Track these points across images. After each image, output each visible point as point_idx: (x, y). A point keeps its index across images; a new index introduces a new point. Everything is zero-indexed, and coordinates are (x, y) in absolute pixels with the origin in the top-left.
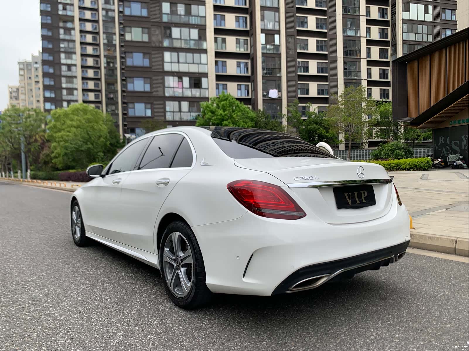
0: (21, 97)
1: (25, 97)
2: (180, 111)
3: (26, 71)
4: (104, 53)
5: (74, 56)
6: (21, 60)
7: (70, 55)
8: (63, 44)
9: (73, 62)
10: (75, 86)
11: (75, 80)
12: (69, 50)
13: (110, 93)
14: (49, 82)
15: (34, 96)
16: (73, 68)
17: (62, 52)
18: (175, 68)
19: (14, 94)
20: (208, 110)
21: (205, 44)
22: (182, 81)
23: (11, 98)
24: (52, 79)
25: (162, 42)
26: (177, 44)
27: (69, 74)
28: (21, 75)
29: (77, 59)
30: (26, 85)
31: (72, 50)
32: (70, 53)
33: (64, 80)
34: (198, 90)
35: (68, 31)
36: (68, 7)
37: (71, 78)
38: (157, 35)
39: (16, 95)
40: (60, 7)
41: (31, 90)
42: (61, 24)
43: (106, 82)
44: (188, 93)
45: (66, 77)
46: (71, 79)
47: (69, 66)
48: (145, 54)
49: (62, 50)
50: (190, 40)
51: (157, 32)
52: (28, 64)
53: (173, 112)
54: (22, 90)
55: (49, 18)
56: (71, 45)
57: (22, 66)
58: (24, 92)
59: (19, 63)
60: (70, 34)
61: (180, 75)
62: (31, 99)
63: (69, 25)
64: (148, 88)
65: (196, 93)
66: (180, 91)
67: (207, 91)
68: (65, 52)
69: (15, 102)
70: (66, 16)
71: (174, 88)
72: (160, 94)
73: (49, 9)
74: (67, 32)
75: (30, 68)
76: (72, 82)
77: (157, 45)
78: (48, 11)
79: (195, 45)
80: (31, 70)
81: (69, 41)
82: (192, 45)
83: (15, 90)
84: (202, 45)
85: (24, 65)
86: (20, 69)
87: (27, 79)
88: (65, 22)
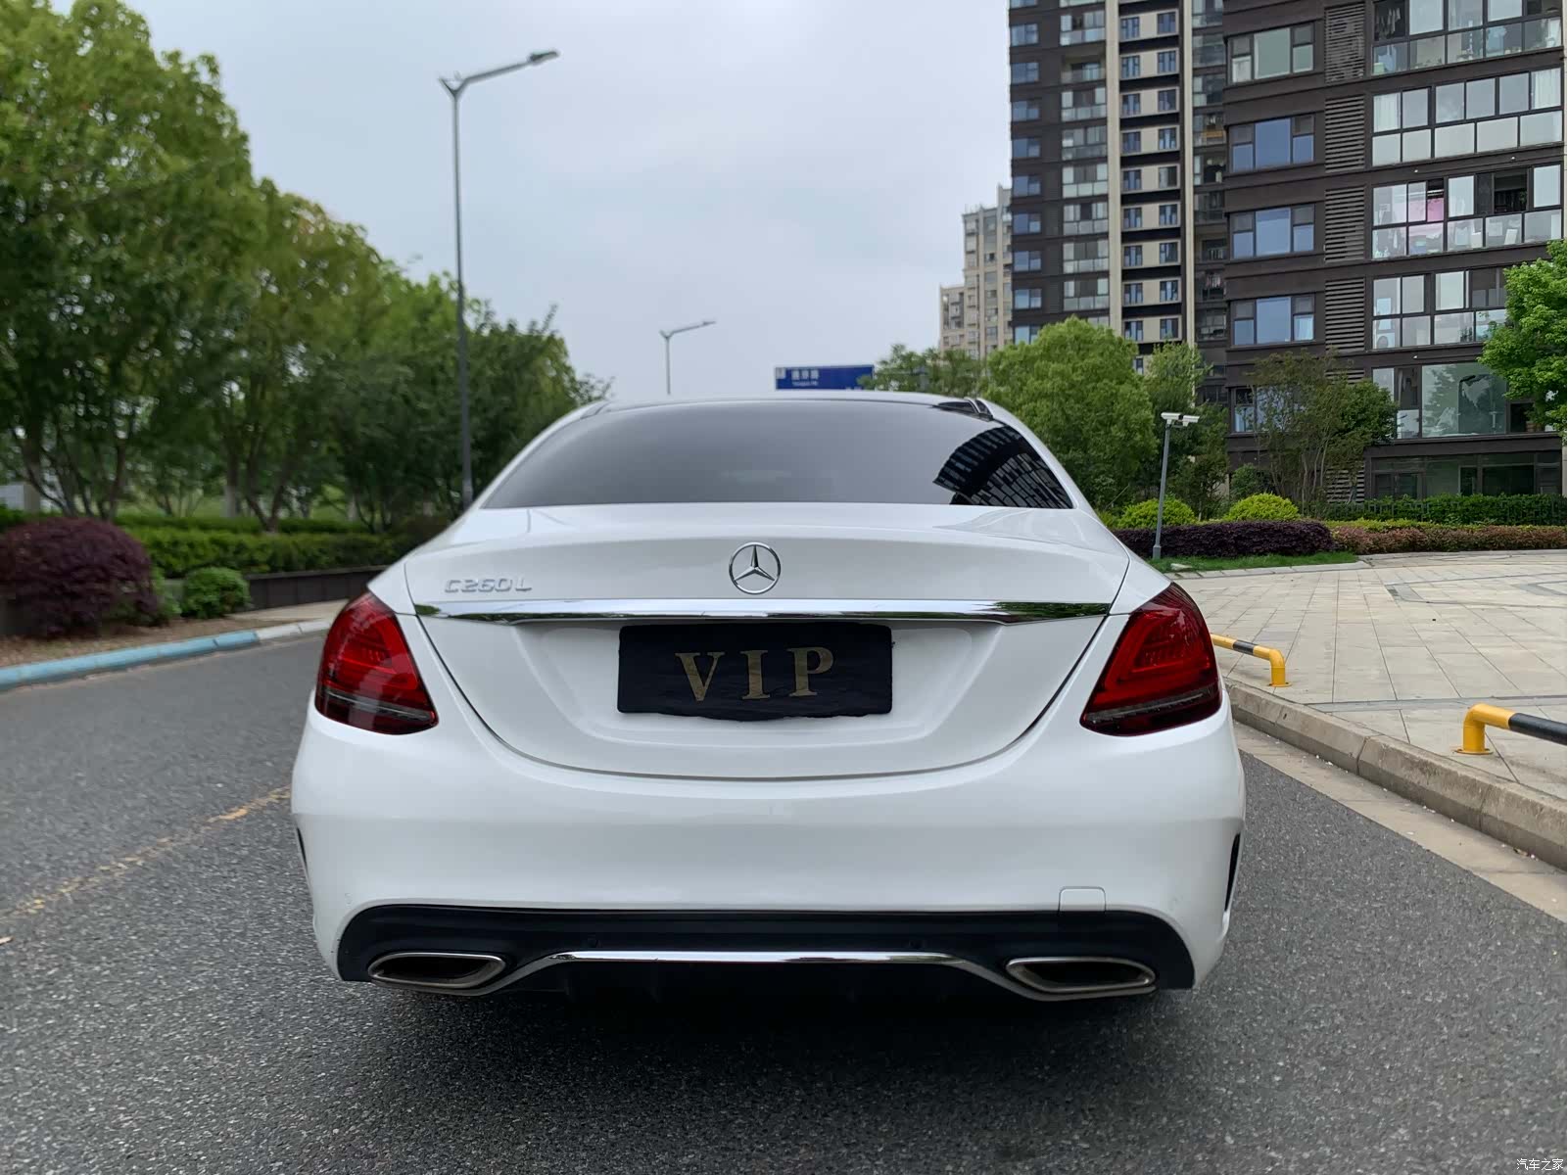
0: (970, 316)
1: (979, 315)
2: (1430, 309)
3: (981, 237)
4: (1194, 142)
5: (1101, 170)
6: (973, 208)
7: (1090, 169)
8: (1071, 136)
9: (1099, 189)
10: (1101, 265)
11: (1101, 243)
12: (1089, 153)
13: (1211, 273)
14: (1028, 262)
15: (1001, 312)
16: (1099, 209)
17: (1068, 163)
18: (1417, 148)
19: (954, 311)
20: (1535, 297)
21: (1553, 26)
22: (1445, 196)
23: (946, 323)
24: (1038, 253)
25: (1365, 63)
26: (1428, 57)
27: (1085, 228)
28: (969, 253)
29: (1109, 178)
30: (982, 279)
31: (1096, 152)
32: (1088, 162)
33: (1069, 250)
34: (1514, 220)
35: (1085, 91)
36: (1088, 16)
37: (1089, 242)
38: (1350, 38)
39: (958, 313)
40: (1066, 22)
41: (994, 293)
42: (1067, 77)
43: (1196, 237)
44: (1468, 237)
45: (1076, 238)
46: (1091, 244)
47: (1086, 204)
48: (1298, 117)
49: (1067, 156)
50: (1487, 25)
51: (1350, 29)
52: (988, 214)
53: (1402, 316)
54: (970, 297)
55: (1034, 65)
56: (1094, 134)
57: (972, 226)
58: (975, 301)
59: (966, 218)
60: (1092, 102)
61: (1434, 175)
62: (994, 319)
63: (1091, 73)
64: (1305, 240)
65: (1505, 230)
66: (1434, 232)
67: (1555, 217)
68: (1075, 163)
69: (955, 332)
70: (1084, 45)
71: (1407, 225)
72: (1354, 257)
73: (1034, 39)
74: (1084, 95)
75: (992, 227)
76: (1093, 255)
77: (1348, 75)
78: (1033, 45)
79: (1507, 41)
80: (995, 232)
81: (1085, 124)
82: (1496, 44)
83: (957, 298)
84: (1541, 35)
85: (977, 221)
86: (969, 234)
87: (985, 261)
88: (1079, 66)
